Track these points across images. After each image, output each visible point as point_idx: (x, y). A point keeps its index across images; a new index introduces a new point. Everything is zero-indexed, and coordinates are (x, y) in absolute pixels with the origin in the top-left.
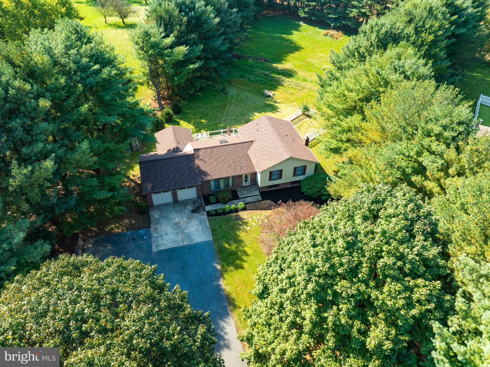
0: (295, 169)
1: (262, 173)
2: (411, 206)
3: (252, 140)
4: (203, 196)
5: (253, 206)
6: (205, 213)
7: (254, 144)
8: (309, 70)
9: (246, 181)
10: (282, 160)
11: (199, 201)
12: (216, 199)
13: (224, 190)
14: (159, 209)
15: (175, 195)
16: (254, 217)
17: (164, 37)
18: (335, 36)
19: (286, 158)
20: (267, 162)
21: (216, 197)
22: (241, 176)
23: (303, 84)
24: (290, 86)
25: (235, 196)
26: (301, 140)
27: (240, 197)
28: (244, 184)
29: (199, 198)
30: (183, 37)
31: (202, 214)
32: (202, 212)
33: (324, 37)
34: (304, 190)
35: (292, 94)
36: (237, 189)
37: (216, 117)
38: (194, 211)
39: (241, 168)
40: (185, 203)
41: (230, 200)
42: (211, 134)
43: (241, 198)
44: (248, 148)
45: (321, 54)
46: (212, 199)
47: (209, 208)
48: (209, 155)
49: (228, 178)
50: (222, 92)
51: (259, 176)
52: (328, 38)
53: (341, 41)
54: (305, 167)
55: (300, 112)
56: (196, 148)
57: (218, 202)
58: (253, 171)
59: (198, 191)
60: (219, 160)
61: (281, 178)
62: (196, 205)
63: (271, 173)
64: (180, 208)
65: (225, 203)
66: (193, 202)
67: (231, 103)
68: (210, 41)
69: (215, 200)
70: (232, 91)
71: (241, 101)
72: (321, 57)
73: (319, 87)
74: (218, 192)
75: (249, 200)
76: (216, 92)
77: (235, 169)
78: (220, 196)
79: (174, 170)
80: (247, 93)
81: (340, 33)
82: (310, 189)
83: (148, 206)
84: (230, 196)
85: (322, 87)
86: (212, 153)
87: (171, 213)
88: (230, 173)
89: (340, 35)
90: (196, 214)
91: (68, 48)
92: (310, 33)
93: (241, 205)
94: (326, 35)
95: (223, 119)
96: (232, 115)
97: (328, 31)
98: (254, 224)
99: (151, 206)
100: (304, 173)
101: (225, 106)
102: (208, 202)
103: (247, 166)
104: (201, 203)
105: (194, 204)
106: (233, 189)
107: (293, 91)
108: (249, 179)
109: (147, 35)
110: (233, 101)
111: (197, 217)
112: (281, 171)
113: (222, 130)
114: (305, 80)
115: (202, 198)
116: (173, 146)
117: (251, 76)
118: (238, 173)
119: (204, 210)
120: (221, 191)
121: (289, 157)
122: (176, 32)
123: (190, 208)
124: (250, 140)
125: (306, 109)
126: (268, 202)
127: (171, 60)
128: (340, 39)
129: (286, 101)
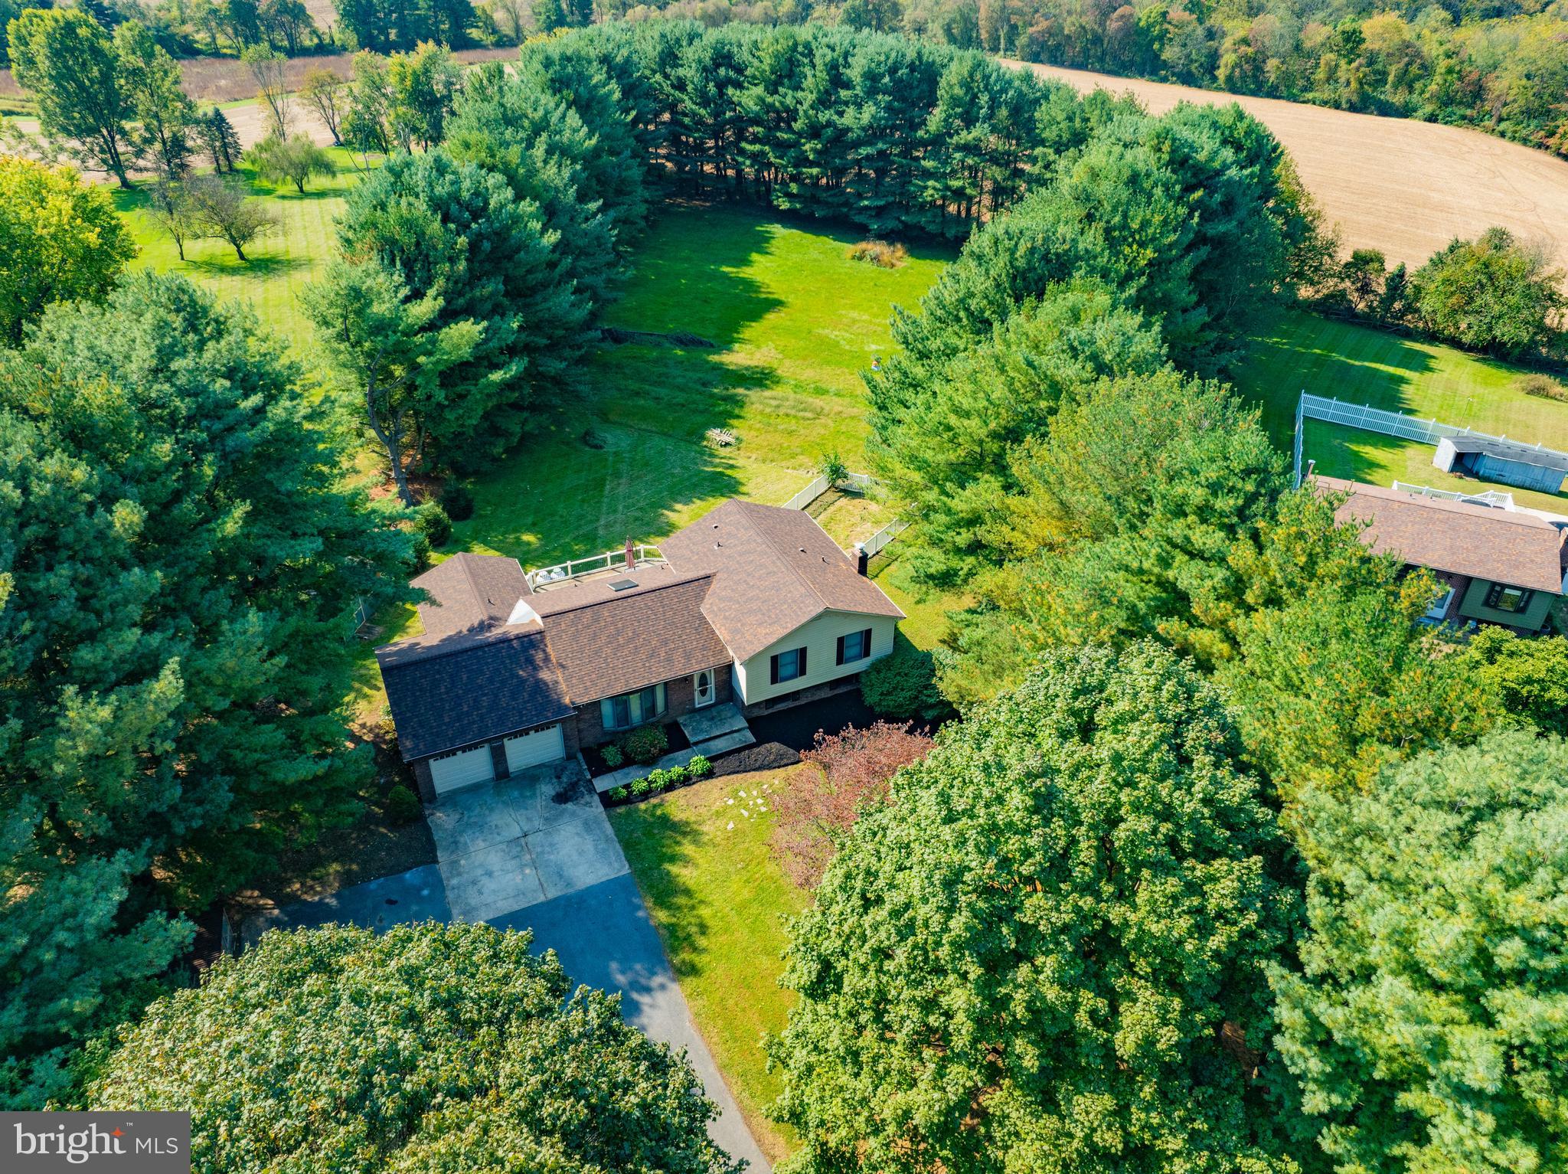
0: (841, 641)
1: (747, 664)
2: (1170, 686)
3: (709, 572)
4: (582, 750)
5: (733, 762)
6: (596, 798)
7: (715, 585)
8: (828, 363)
9: (703, 693)
10: (804, 620)
11: (572, 765)
12: (624, 753)
13: (643, 727)
14: (455, 805)
15: (498, 756)
16: (742, 794)
17: (407, 300)
18: (885, 258)
19: (814, 614)
20: (762, 631)
21: (623, 748)
22: (687, 680)
23: (818, 402)
24: (781, 412)
25: (678, 742)
26: (845, 559)
27: (692, 740)
28: (699, 702)
29: (570, 757)
30: (461, 294)
31: (587, 804)
32: (587, 798)
33: (855, 263)
34: (871, 698)
35: (791, 433)
36: (681, 720)
37: (581, 517)
38: (561, 798)
39: (688, 656)
40: (530, 777)
41: (665, 752)
42: (576, 569)
43: (696, 744)
44: (700, 598)
45: (854, 314)
46: (611, 755)
47: (602, 784)
48: (588, 627)
49: (651, 690)
50: (586, 443)
51: (741, 673)
52: (866, 265)
53: (904, 273)
54: (868, 633)
55: (821, 482)
56: (548, 611)
57: (628, 762)
58: (723, 661)
59: (566, 738)
60: (621, 641)
61: (802, 671)
62: (565, 779)
63: (774, 660)
64: (516, 793)
65: (650, 762)
66: (555, 770)
67: (617, 475)
68: (539, 298)
69: (619, 759)
70: (615, 440)
71: (647, 464)
72: (854, 321)
73: (875, 410)
74: (624, 732)
75: (720, 745)
76: (568, 444)
77: (669, 660)
78: (633, 743)
79: (491, 680)
80: (658, 442)
81: (900, 250)
82: (889, 693)
83: (420, 800)
84: (664, 742)
85: (880, 408)
86: (597, 621)
87: (491, 810)
88: (659, 674)
89: (900, 253)
90: (570, 806)
91: (166, 354)
92: (815, 255)
93: (697, 762)
94: (860, 258)
95: (602, 522)
96: (627, 507)
97: (863, 245)
98: (746, 814)
99: (429, 797)
100: (867, 653)
101: (600, 484)
102: (601, 768)
103: (704, 648)
104: (581, 772)
105: (558, 777)
106: (667, 721)
107: (793, 424)
108: (712, 686)
109: (358, 297)
110: (624, 467)
111: (573, 814)
112: (803, 652)
113: (608, 554)
114: (820, 391)
115: (580, 756)
116: (477, 615)
117: (663, 392)
118: (678, 671)
119: (592, 790)
120: (633, 729)
121: (821, 609)
122: (440, 283)
123: (548, 789)
124: (702, 573)
125: (837, 472)
126: (775, 746)
127: (438, 362)
128: (900, 265)
129: (776, 455)
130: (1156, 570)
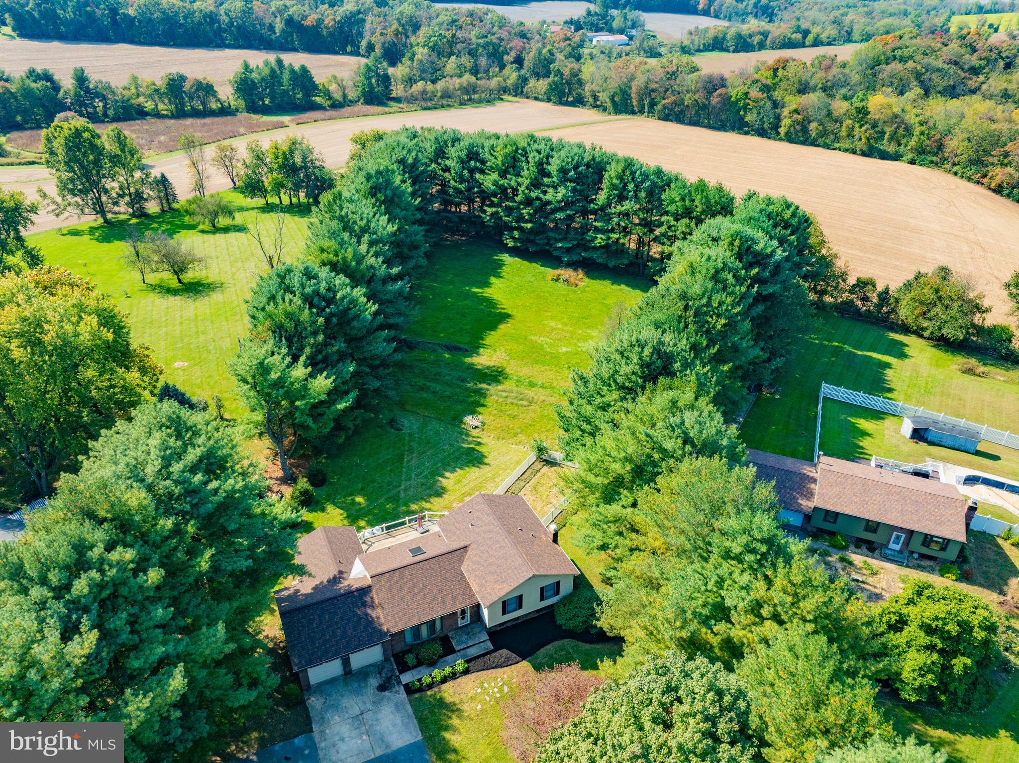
0: (542, 589)
1: (490, 607)
2: (710, 696)
3: (466, 544)
4: (393, 655)
5: (479, 663)
6: (402, 688)
7: (470, 553)
8: (537, 362)
9: (463, 618)
10: (521, 582)
11: (387, 665)
12: (417, 658)
13: (428, 641)
14: (321, 692)
15: (346, 662)
16: (486, 685)
17: (289, 365)
18: (572, 280)
19: (527, 578)
20: (497, 587)
21: (417, 655)
22: (455, 614)
23: (530, 393)
24: (509, 401)
25: (449, 650)
26: (545, 533)
27: (457, 648)
28: (461, 623)
29: (386, 660)
30: (320, 352)
31: (397, 692)
32: (397, 688)
33: (553, 283)
34: (560, 620)
35: (514, 417)
36: (450, 634)
37: (390, 483)
38: (382, 688)
39: (454, 599)
40: (364, 674)
41: (441, 657)
42: (388, 528)
43: (459, 651)
44: (461, 561)
45: (552, 324)
46: (410, 659)
47: (406, 678)
48: (397, 582)
49: (434, 621)
50: (392, 427)
51: (485, 612)
52: (560, 285)
53: (584, 291)
54: (558, 583)
55: (532, 456)
56: (374, 573)
57: (420, 664)
58: (474, 602)
59: (385, 650)
60: (416, 591)
61: (520, 607)
62: (384, 675)
63: (504, 603)
64: (356, 685)
65: (432, 664)
66: (377, 668)
67: (411, 451)
68: (365, 343)
69: (415, 662)
70: (409, 423)
71: (428, 443)
72: (553, 329)
74: (418, 644)
75: (473, 652)
76: (381, 427)
77: (443, 602)
78: (424, 653)
79: (342, 619)
80: (435, 425)
81: (581, 274)
82: (570, 619)
83: (302, 690)
84: (440, 650)
86: (402, 578)
87: (342, 696)
88: (436, 612)
89: (581, 276)
90: (387, 693)
92: (529, 277)
93: (460, 664)
94: (557, 280)
95: (403, 487)
96: (417, 475)
97: (558, 272)
98: (488, 699)
99: (306, 688)
100: (557, 593)
101: (401, 457)
102: (404, 668)
103: (464, 594)
104: (392, 670)
105: (380, 673)
106: (442, 635)
107: (514, 411)
108: (468, 615)
109: (263, 369)
110: (414, 445)
111: (389, 699)
112: (521, 597)
113: (407, 518)
114: (532, 385)
115: (392, 659)
116: (332, 572)
117: (438, 387)
118: (448, 610)
119: (399, 682)
120: (423, 643)
121: (531, 575)
122: (308, 350)
123: (374, 682)
124: (462, 544)
125: (541, 450)
126: (504, 652)
127: (307, 403)
128: (581, 284)
129: (506, 434)
130: (715, 589)
